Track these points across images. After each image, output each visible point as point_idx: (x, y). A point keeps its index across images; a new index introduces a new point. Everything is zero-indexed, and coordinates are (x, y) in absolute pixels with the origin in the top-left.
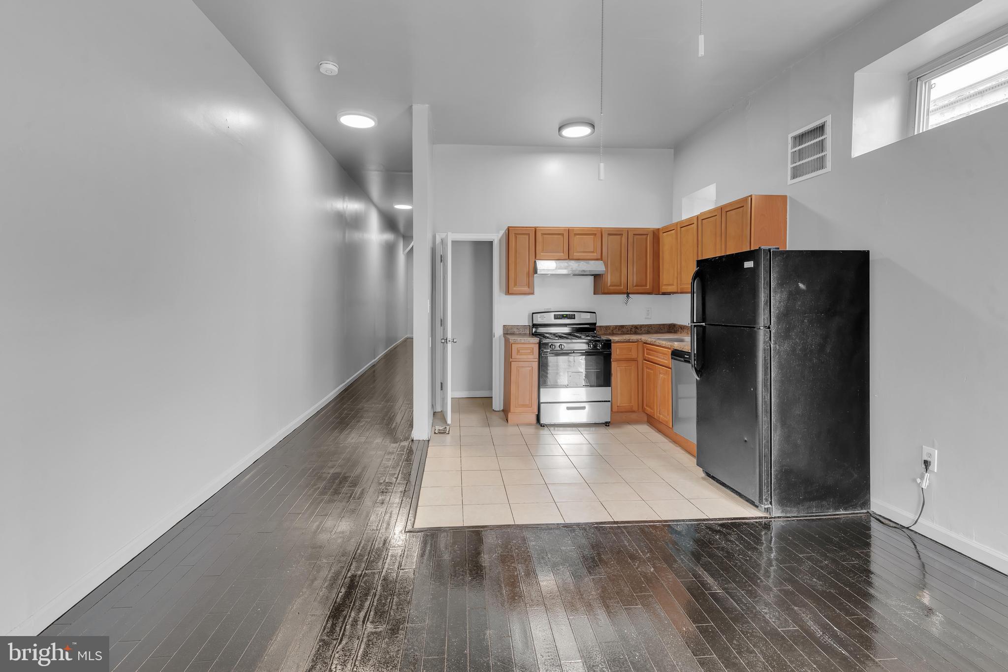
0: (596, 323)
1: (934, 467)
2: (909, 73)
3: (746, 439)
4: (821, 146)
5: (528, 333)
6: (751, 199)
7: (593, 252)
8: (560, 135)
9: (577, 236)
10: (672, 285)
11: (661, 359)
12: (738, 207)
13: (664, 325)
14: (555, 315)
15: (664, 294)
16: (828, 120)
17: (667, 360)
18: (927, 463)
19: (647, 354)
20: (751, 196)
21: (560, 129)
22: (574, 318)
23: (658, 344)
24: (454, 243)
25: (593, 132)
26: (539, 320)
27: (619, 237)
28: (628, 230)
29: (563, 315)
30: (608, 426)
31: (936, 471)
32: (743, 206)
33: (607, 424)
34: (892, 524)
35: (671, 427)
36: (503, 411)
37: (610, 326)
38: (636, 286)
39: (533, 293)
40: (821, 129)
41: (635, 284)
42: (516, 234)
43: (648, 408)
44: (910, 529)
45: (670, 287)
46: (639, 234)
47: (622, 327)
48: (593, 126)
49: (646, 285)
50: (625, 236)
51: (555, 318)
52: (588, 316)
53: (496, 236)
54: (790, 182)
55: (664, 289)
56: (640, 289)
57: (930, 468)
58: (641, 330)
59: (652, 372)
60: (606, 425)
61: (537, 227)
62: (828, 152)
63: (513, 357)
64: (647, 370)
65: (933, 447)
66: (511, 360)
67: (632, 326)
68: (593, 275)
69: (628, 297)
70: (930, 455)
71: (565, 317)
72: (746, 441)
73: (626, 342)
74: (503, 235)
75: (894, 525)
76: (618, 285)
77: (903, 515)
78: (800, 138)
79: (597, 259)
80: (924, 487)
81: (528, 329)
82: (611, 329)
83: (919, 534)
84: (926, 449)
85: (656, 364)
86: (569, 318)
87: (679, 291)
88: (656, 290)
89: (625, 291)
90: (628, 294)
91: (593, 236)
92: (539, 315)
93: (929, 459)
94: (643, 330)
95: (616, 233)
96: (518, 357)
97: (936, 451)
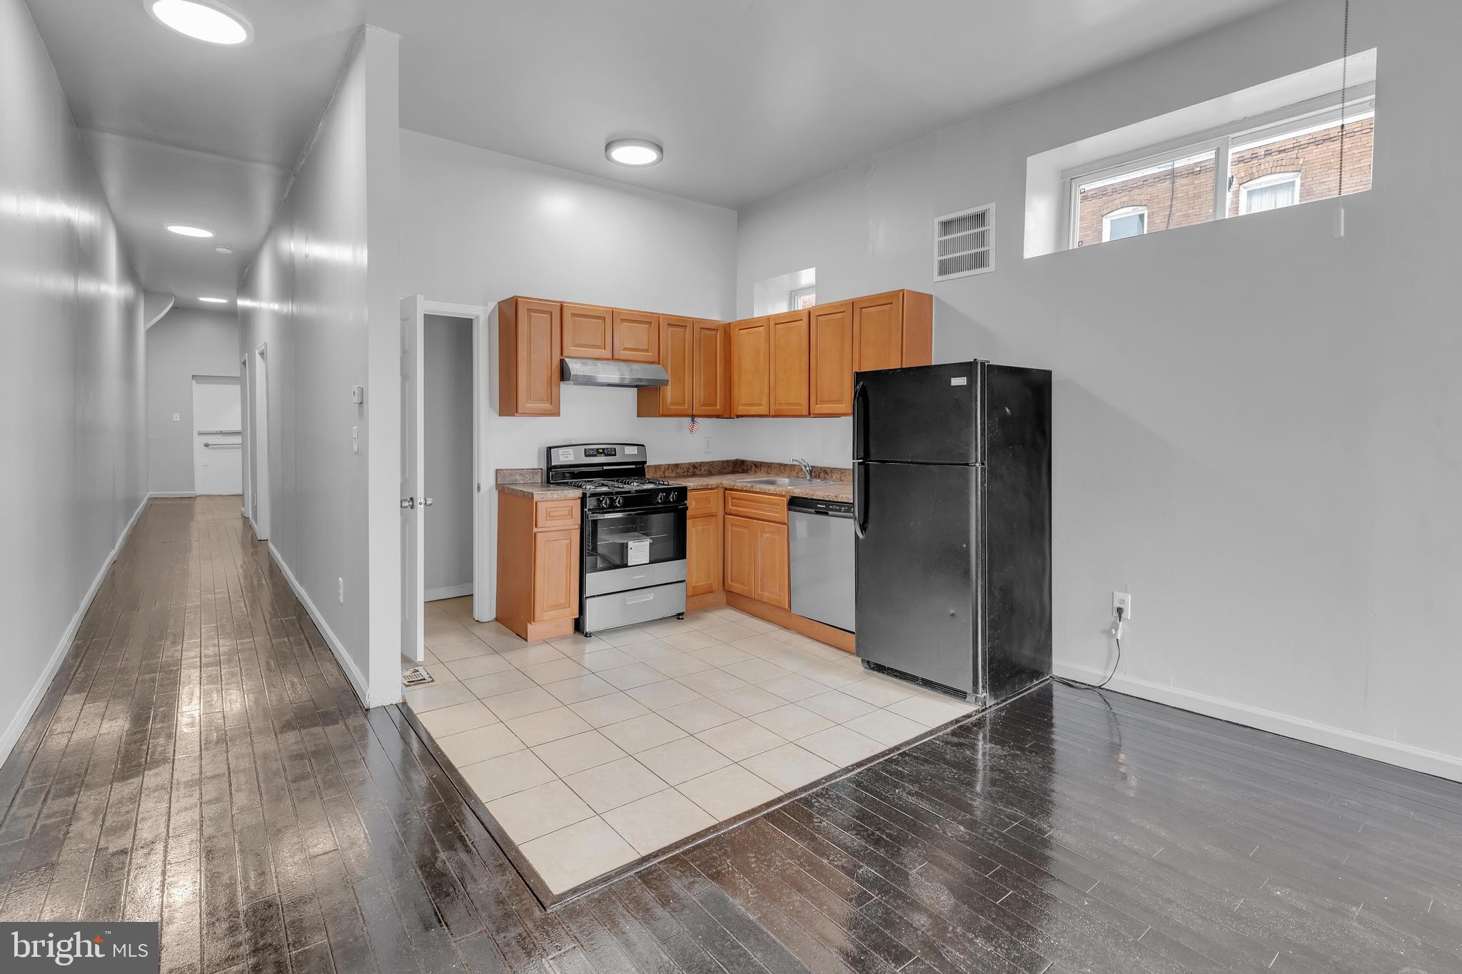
0: (645, 462)
1: (1128, 614)
2: (1063, 171)
3: (952, 612)
4: (981, 239)
5: (540, 482)
6: (903, 295)
7: (647, 351)
8: (608, 158)
9: (626, 324)
10: (760, 405)
11: (766, 511)
12: (883, 303)
13: (728, 461)
14: (585, 450)
15: (738, 416)
16: (991, 208)
17: (781, 512)
18: (1120, 611)
19: (732, 506)
20: (903, 290)
21: (608, 146)
22: (615, 455)
23: (758, 490)
24: (428, 318)
25: (660, 159)
26: (561, 460)
27: (682, 330)
28: (694, 321)
29: (598, 449)
30: (682, 619)
31: (1129, 618)
32: (892, 303)
33: (679, 616)
34: (1083, 686)
35: (787, 607)
36: (496, 619)
37: (662, 465)
38: (704, 405)
39: (558, 414)
40: (980, 218)
41: (702, 403)
42: (529, 310)
43: (735, 585)
44: (1103, 689)
45: (753, 408)
46: (707, 328)
47: (677, 466)
48: (660, 148)
49: (716, 405)
50: (689, 329)
51: (586, 456)
52: (634, 450)
53: (482, 313)
54: (937, 278)
55: (741, 410)
56: (709, 410)
57: (1123, 615)
58: (701, 470)
59: (745, 531)
60: (679, 619)
61: (564, 302)
62: (991, 246)
63: (539, 525)
64: (733, 528)
65: (1126, 591)
66: (535, 530)
67: (690, 464)
68: (636, 386)
69: (693, 420)
70: (1123, 601)
71: (601, 453)
72: (953, 615)
73: (704, 489)
74: (493, 311)
75: (1085, 687)
76: (680, 404)
77: (1090, 673)
78: (947, 226)
79: (652, 363)
80: (1119, 638)
81: (540, 474)
82: (663, 470)
83: (1111, 691)
84: (1118, 595)
85: (755, 519)
86: (607, 455)
87: (772, 413)
88: (728, 412)
89: (690, 413)
90: (693, 417)
91: (646, 326)
92: (561, 451)
93: (1121, 606)
94: (703, 470)
95: (679, 323)
96: (549, 523)
97: (1130, 596)
